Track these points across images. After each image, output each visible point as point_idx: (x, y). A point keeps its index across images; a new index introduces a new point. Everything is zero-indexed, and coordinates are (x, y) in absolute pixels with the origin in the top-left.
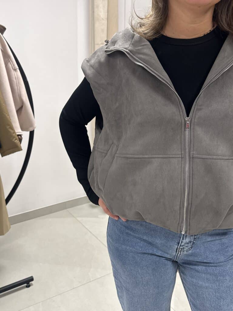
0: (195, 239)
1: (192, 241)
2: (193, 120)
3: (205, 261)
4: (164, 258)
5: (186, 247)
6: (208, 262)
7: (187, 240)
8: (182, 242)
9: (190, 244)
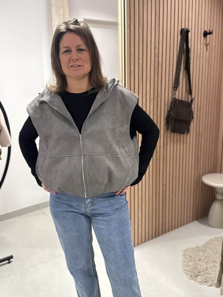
0: (93, 200)
1: (91, 201)
2: (83, 135)
3: (101, 213)
4: (79, 214)
5: (89, 205)
6: (102, 213)
7: (88, 201)
8: (86, 202)
9: (90, 203)
